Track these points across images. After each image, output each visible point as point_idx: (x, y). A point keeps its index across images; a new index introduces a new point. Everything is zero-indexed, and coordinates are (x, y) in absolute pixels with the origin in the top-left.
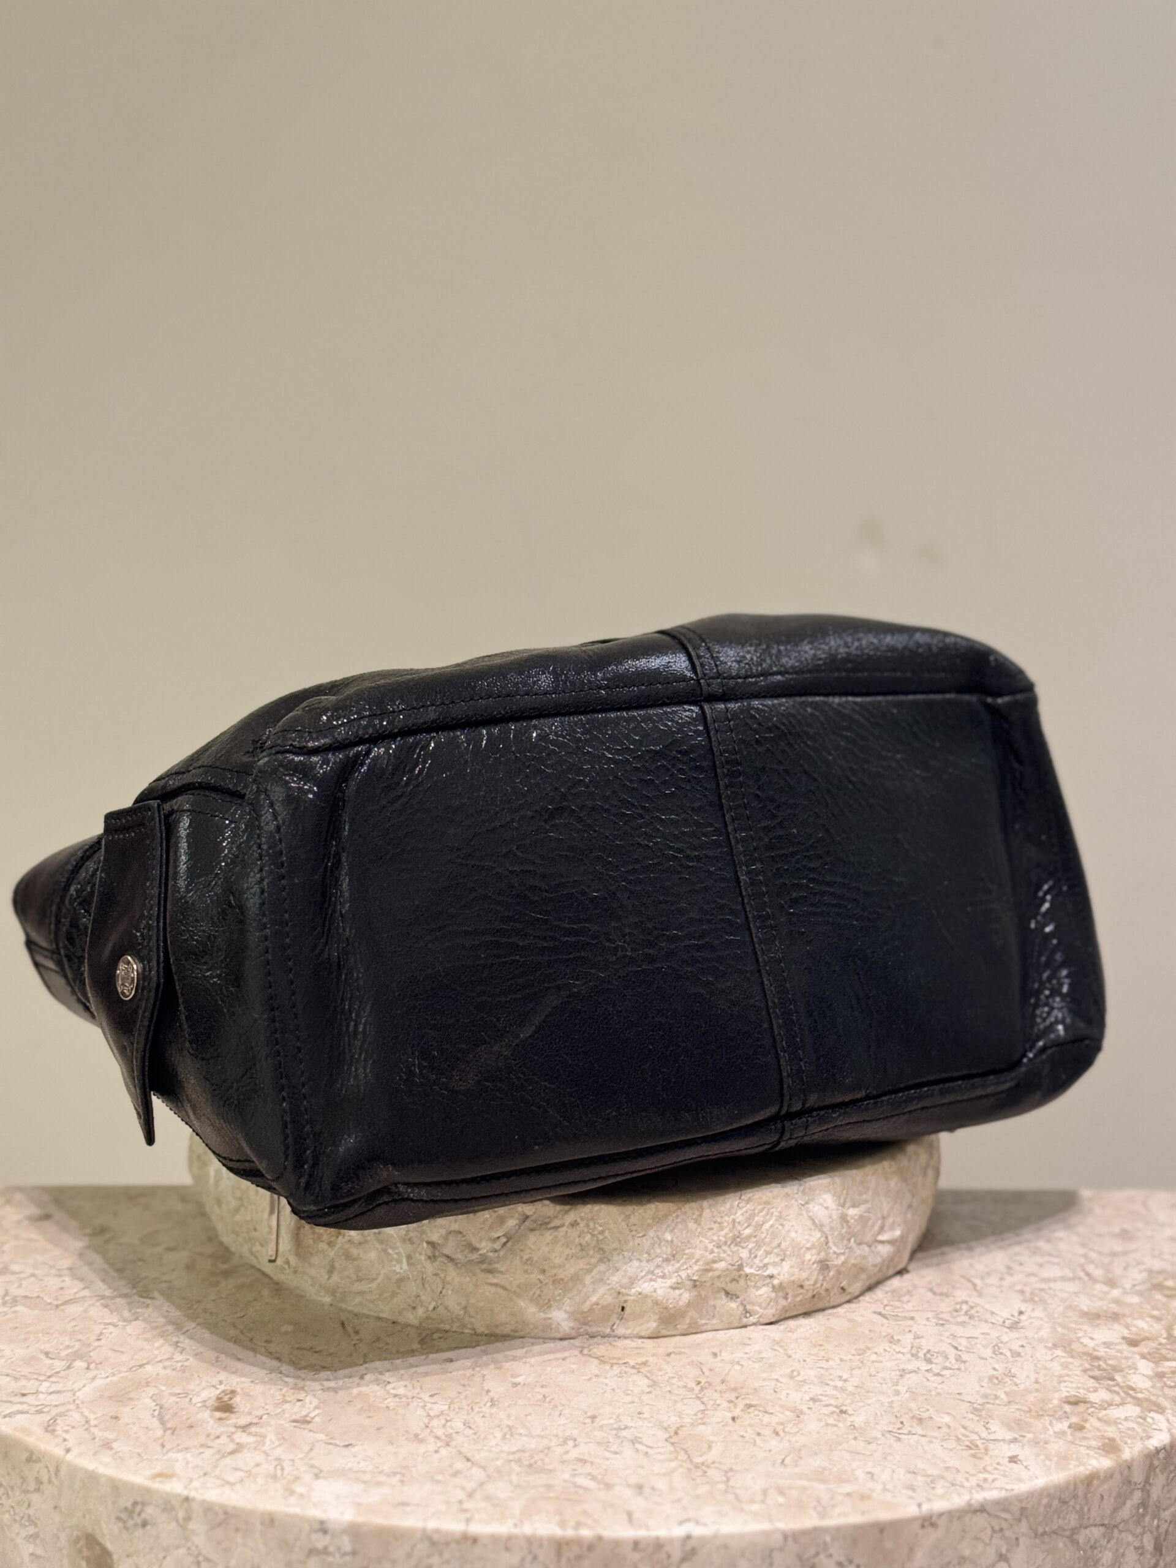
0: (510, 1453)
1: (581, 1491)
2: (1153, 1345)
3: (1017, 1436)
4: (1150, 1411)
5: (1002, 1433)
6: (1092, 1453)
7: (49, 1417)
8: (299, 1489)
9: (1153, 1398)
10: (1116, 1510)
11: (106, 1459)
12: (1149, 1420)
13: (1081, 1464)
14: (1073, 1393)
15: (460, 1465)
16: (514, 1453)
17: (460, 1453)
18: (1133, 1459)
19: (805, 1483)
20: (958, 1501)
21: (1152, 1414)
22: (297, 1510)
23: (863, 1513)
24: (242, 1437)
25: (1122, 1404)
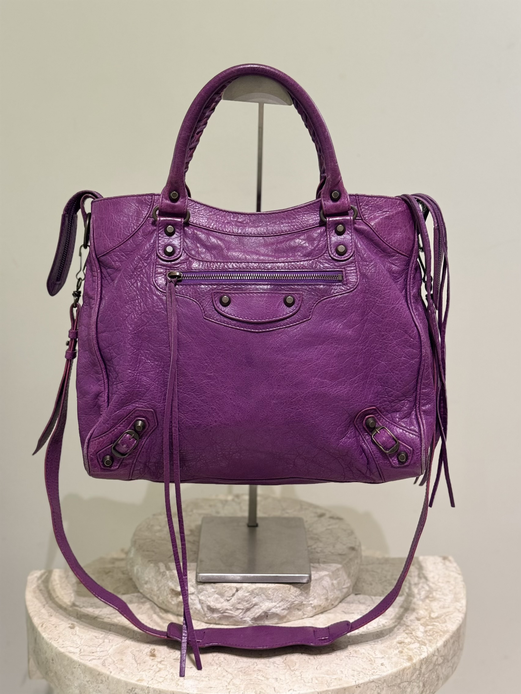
0: (238, 669)
1: (260, 681)
2: (424, 620)
3: (383, 656)
4: (422, 645)
5: (380, 655)
6: (405, 661)
7: (102, 661)
8: (180, 684)
9: (423, 640)
10: (411, 677)
11: (123, 675)
12: (422, 648)
13: (401, 665)
14: (400, 639)
15: (225, 673)
16: (240, 668)
17: (224, 669)
18: (416, 662)
19: (323, 676)
20: (366, 680)
21: (423, 646)
22: (180, 690)
23: (340, 685)
24: (160, 666)
25: (414, 643)
